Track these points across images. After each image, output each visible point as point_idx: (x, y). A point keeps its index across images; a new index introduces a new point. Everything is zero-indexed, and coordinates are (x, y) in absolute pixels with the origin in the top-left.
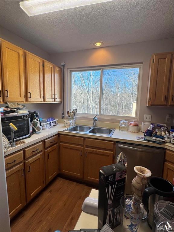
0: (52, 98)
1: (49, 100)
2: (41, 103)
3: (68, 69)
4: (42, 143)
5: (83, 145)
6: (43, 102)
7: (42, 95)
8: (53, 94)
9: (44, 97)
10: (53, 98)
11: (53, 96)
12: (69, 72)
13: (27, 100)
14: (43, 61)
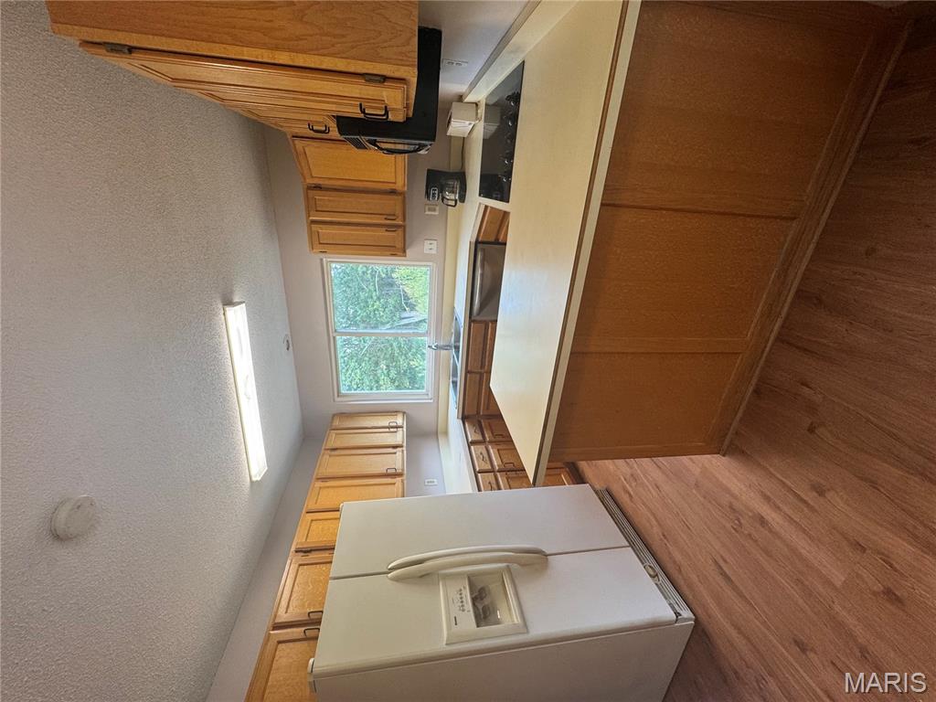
0: (397, 432)
1: (399, 437)
2: (405, 452)
3: (334, 401)
4: (472, 447)
5: (481, 374)
6: (404, 449)
7: (391, 450)
8: (387, 430)
9: (395, 447)
10: (395, 430)
11: (392, 430)
12: (339, 399)
13: (400, 475)
14: (325, 449)
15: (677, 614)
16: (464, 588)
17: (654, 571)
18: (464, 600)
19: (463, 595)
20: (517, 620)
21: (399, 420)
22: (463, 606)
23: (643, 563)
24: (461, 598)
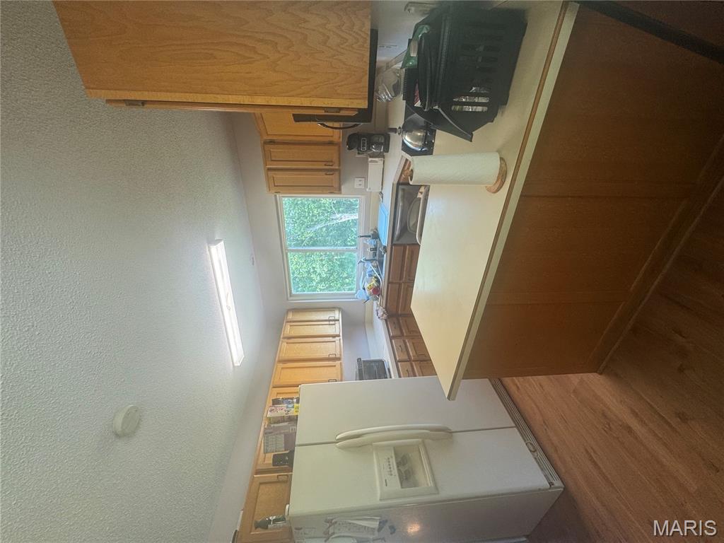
0: (334, 324)
1: (337, 329)
2: (342, 341)
3: (288, 300)
5: (400, 284)
6: (341, 338)
7: (331, 339)
8: (327, 323)
9: (334, 336)
10: (334, 322)
11: (331, 323)
12: (291, 298)
13: (339, 359)
14: (284, 338)
15: (551, 484)
16: (392, 457)
17: (534, 447)
18: (391, 466)
19: (391, 463)
20: (431, 484)
21: (337, 315)
22: (391, 471)
23: (525, 441)
24: (390, 465)
